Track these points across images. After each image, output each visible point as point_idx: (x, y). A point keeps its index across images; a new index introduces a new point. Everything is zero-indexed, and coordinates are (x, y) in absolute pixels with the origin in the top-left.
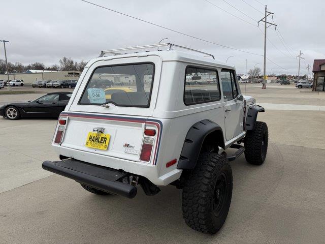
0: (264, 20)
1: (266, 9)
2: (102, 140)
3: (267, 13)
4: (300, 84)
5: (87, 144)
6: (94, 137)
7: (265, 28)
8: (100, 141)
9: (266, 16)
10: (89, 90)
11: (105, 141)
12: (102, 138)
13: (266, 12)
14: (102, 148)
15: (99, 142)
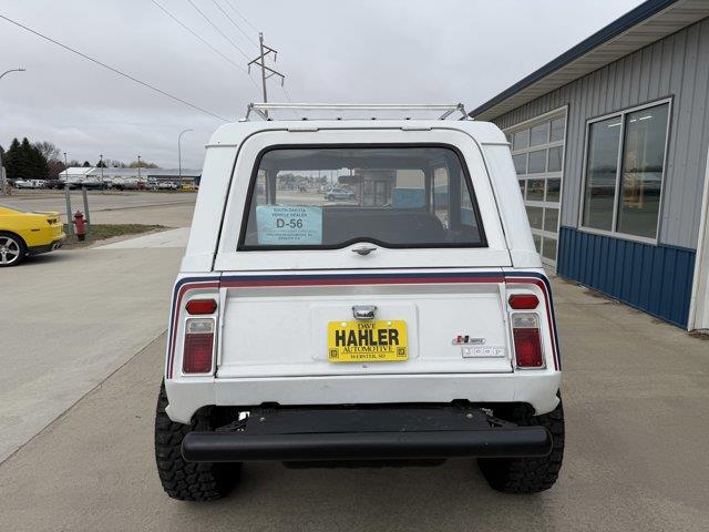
0: (259, 61)
1: (261, 39)
2: (380, 337)
3: (265, 50)
4: (331, 192)
5: (333, 353)
6: (352, 333)
7: (264, 79)
8: (376, 339)
9: (263, 55)
10: (263, 211)
11: (395, 338)
12: (380, 331)
13: (262, 46)
14: (393, 356)
15: (373, 343)
